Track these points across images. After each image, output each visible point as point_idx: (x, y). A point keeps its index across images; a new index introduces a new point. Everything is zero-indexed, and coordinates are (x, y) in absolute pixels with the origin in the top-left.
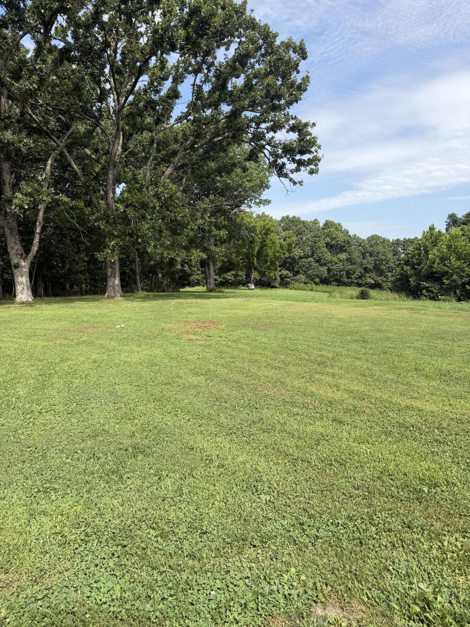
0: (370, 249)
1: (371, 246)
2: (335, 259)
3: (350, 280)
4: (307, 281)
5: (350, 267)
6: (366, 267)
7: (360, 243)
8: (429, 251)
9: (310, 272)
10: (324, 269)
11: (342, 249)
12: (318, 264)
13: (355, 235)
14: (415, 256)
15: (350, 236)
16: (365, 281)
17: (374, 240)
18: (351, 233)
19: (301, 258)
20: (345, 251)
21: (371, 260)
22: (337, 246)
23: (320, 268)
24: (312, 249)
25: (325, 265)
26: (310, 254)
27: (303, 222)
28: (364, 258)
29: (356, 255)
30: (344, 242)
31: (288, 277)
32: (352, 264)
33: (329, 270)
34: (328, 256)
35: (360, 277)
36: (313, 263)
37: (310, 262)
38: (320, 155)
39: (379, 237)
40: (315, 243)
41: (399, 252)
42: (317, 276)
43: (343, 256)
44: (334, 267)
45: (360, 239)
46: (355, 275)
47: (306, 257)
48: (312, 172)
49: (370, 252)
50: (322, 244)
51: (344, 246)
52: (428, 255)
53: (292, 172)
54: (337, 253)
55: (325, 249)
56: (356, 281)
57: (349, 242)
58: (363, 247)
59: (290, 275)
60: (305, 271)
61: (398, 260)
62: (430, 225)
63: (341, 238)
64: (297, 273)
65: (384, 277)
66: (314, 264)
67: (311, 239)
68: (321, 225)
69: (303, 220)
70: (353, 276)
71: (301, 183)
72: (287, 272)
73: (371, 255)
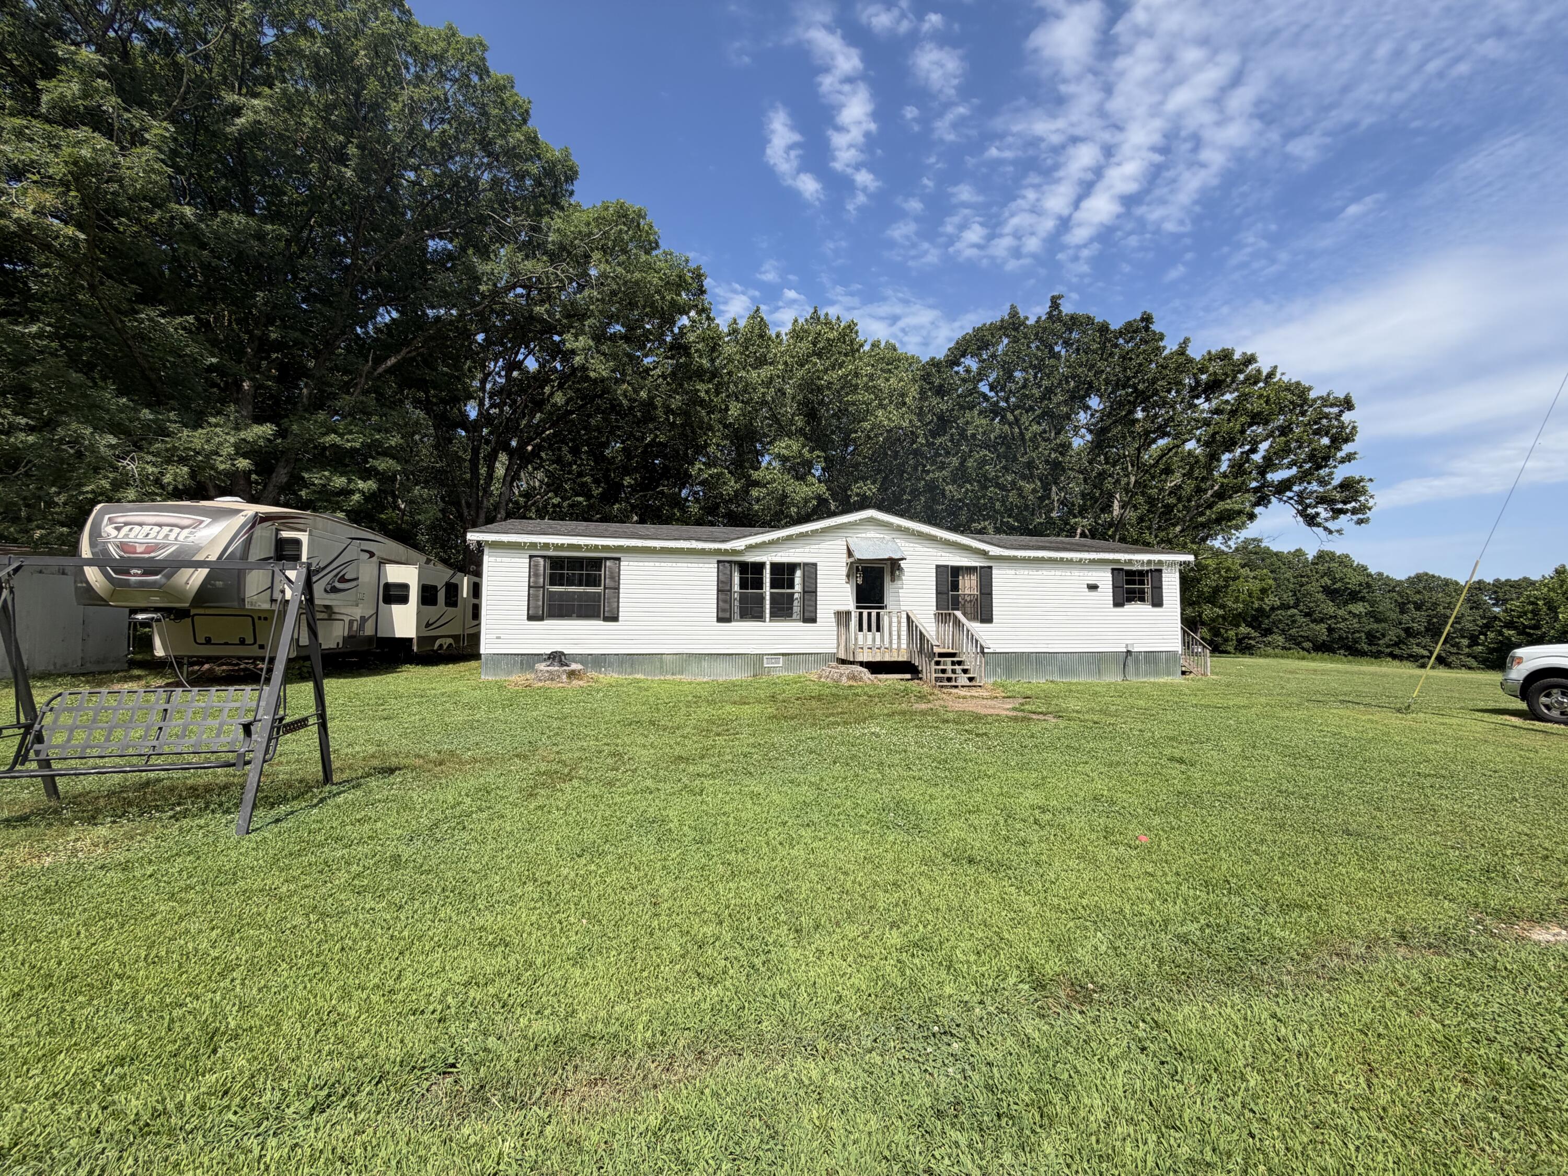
0: (1417, 598)
1: (1419, 592)
2: (1341, 612)
3: (1374, 649)
4: (1287, 645)
5: (1375, 626)
6: (1409, 628)
7: (1390, 586)
8: (1556, 608)
9: (1293, 631)
10: (1322, 628)
11: (1355, 596)
12: (1308, 619)
13: (1380, 574)
14: (1525, 613)
15: (1369, 575)
16: (1409, 651)
17: (1423, 582)
18: (1373, 570)
19: (1273, 609)
20: (1363, 599)
21: (1421, 616)
22: (1344, 591)
23: (1312, 625)
24: (1295, 595)
25: (1322, 621)
26: (1292, 602)
27: (1276, 554)
28: (1402, 612)
29: (1386, 606)
30: (1360, 585)
31: (1250, 638)
32: (1378, 621)
33: (1330, 630)
34: (1330, 608)
35: (1396, 644)
36: (1298, 618)
37: (1294, 616)
38: (1371, 503)
39: (1433, 576)
40: (1301, 586)
41: (1485, 603)
42: (1307, 639)
43: (1359, 608)
44: (1342, 625)
45: (1392, 580)
46: (1387, 639)
47: (1287, 607)
48: (1360, 522)
49: (1415, 603)
50: (1314, 587)
51: (1360, 592)
52: (1556, 613)
53: (1326, 520)
54: (1346, 603)
55: (1321, 597)
56: (1388, 650)
57: (1368, 586)
58: (1399, 593)
59: (1254, 634)
60: (1283, 630)
61: (1483, 617)
62: (1557, 565)
63: (1354, 581)
64: (1268, 632)
65: (1452, 646)
66: (1301, 620)
67: (1292, 580)
68: (1310, 557)
69: (1275, 550)
70: (1381, 642)
71: (1339, 532)
72: (1249, 630)
73: (1418, 607)
